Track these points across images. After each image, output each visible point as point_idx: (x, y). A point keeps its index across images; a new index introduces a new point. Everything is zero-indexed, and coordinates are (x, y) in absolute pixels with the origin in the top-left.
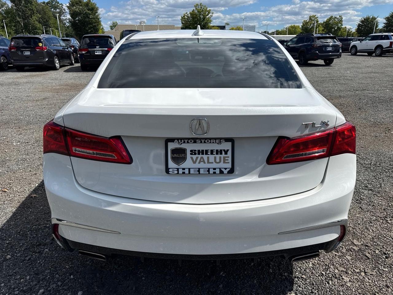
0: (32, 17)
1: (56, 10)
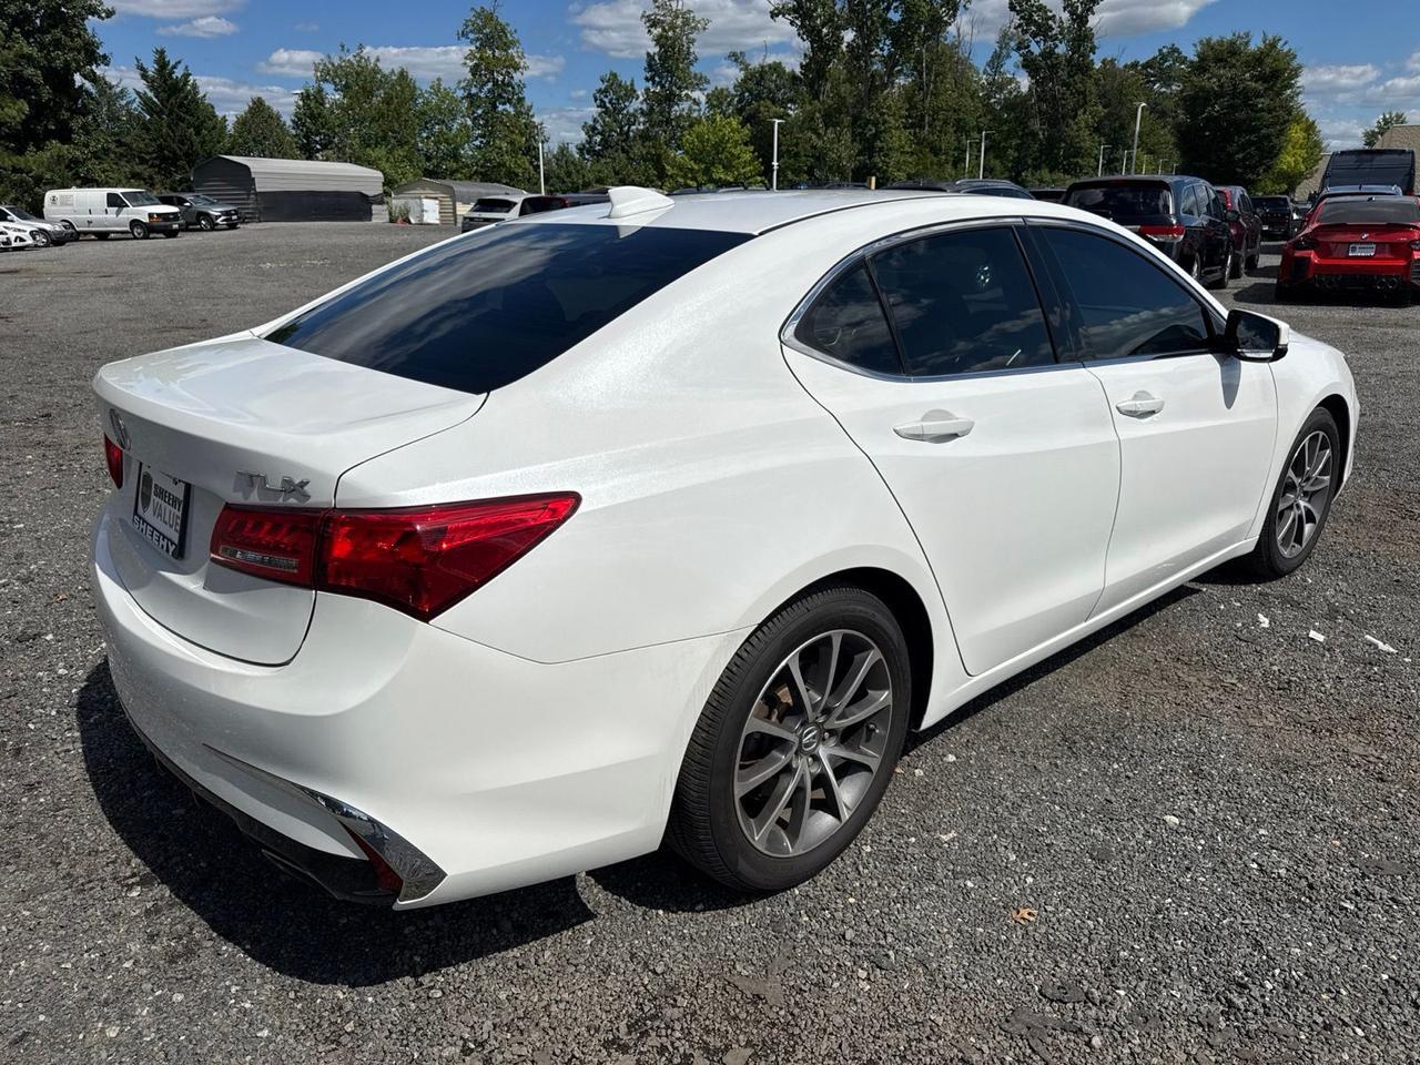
0: (1075, 116)
1: (1169, 86)
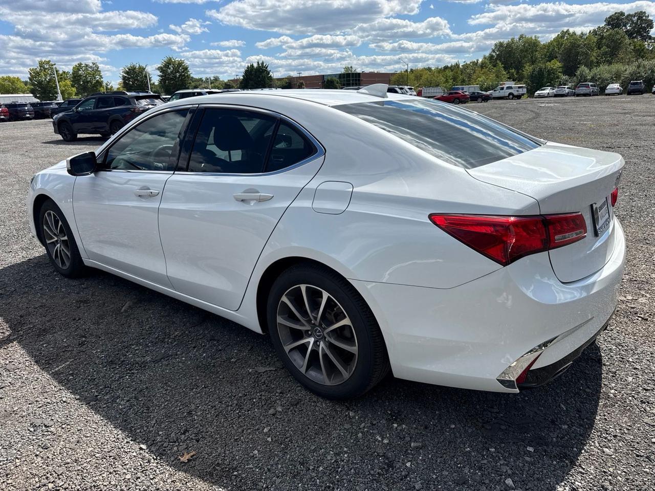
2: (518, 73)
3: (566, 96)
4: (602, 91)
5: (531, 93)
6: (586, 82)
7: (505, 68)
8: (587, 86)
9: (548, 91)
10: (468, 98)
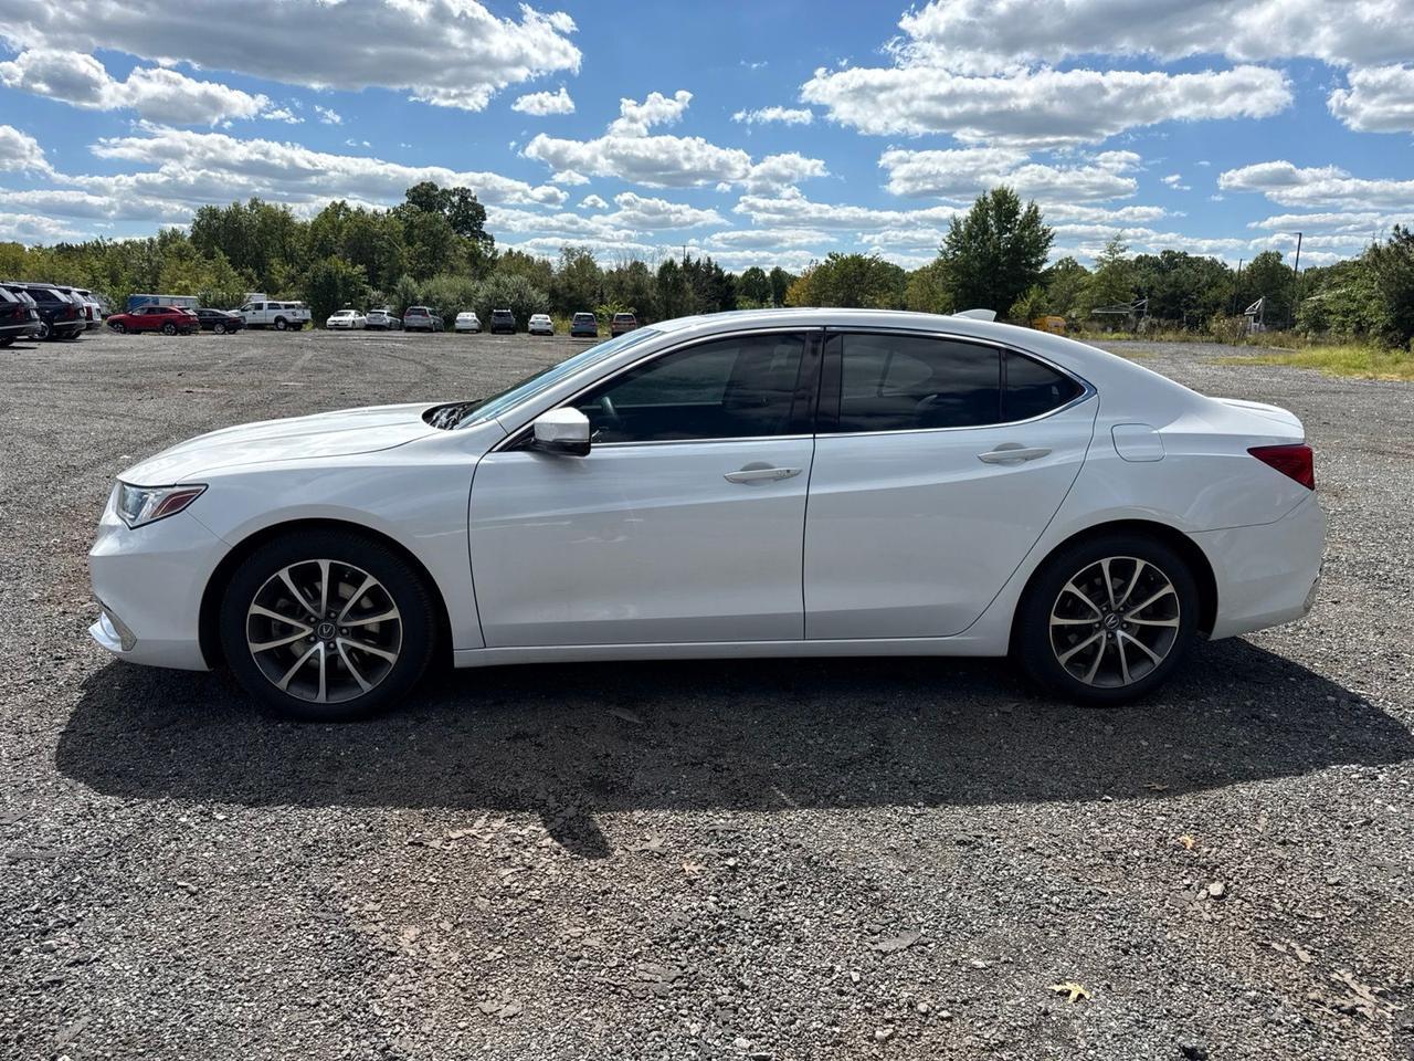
2: (260, 276)
3: (390, 329)
4: (448, 323)
5: (319, 320)
6: (416, 305)
7: (234, 263)
8: (424, 313)
9: (351, 317)
10: (193, 323)
